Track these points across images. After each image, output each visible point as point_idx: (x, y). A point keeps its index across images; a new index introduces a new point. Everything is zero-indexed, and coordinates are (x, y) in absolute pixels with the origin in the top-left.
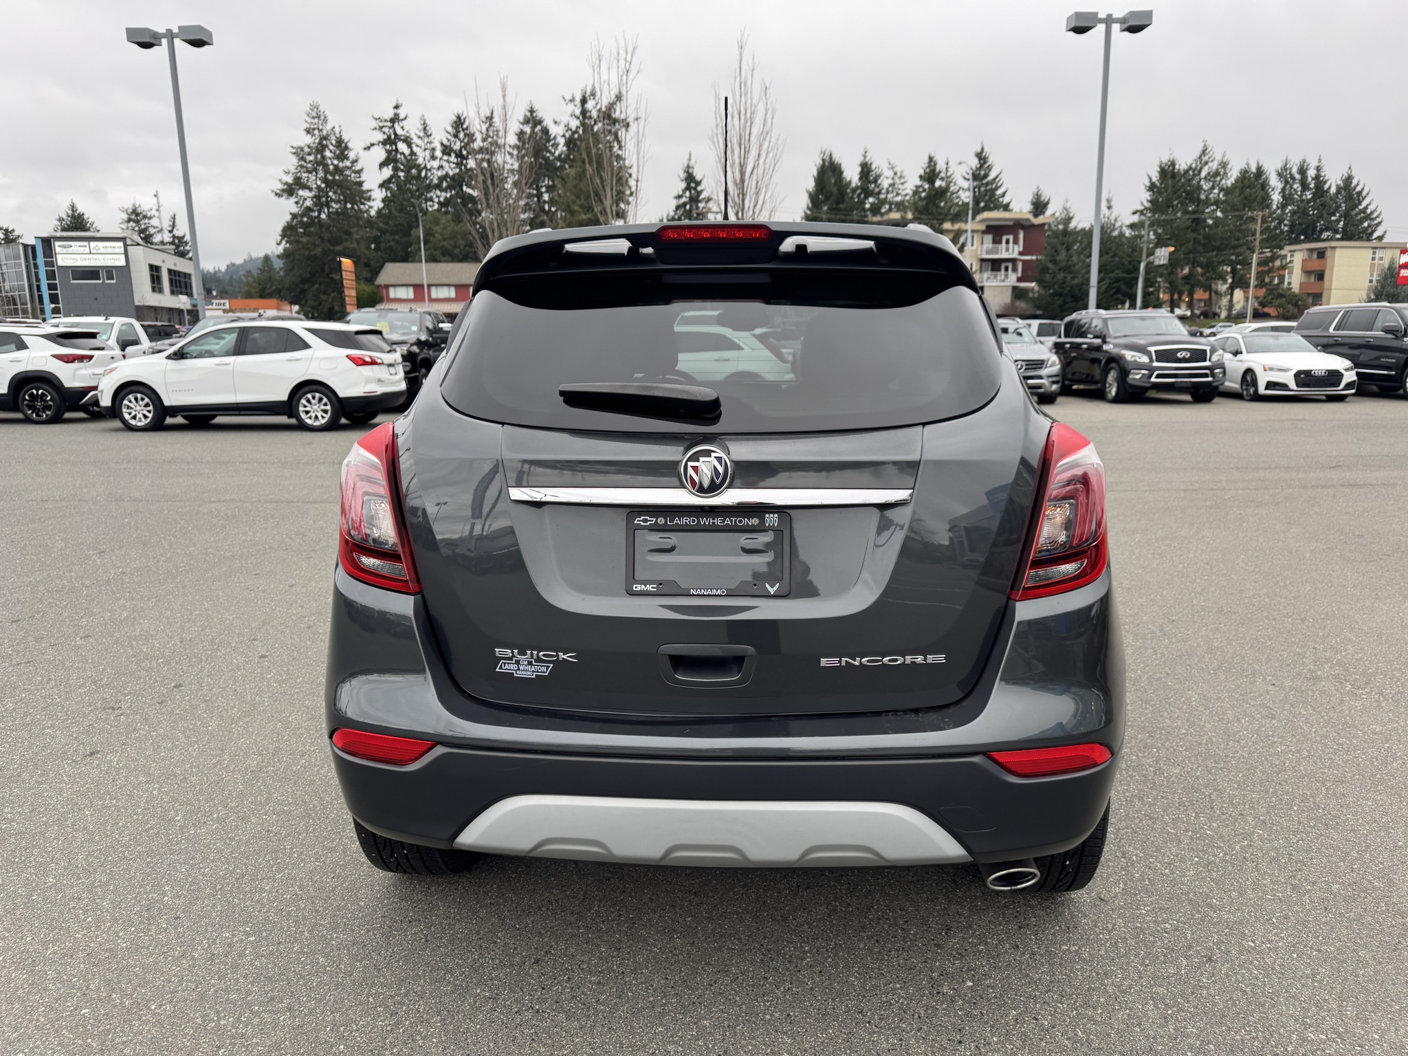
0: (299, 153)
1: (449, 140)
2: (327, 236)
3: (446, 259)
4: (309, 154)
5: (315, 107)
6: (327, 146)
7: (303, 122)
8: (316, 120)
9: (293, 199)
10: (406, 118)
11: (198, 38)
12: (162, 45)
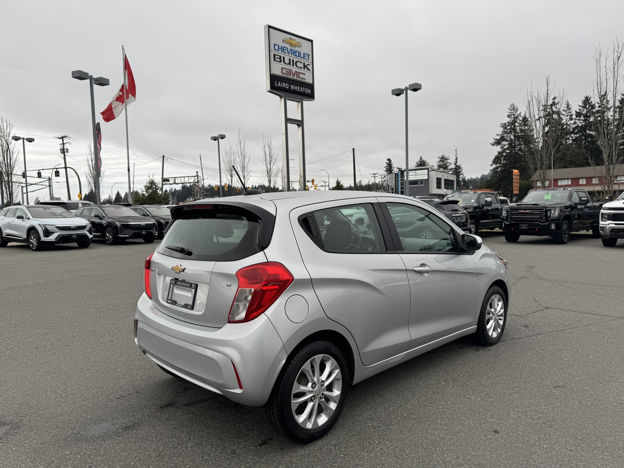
0: (504, 126)
1: (580, 110)
2: (513, 160)
3: (571, 166)
4: (508, 126)
5: (513, 105)
6: (516, 121)
7: (507, 112)
8: (513, 111)
9: (499, 146)
10: (558, 103)
11: (416, 88)
12: (403, 93)
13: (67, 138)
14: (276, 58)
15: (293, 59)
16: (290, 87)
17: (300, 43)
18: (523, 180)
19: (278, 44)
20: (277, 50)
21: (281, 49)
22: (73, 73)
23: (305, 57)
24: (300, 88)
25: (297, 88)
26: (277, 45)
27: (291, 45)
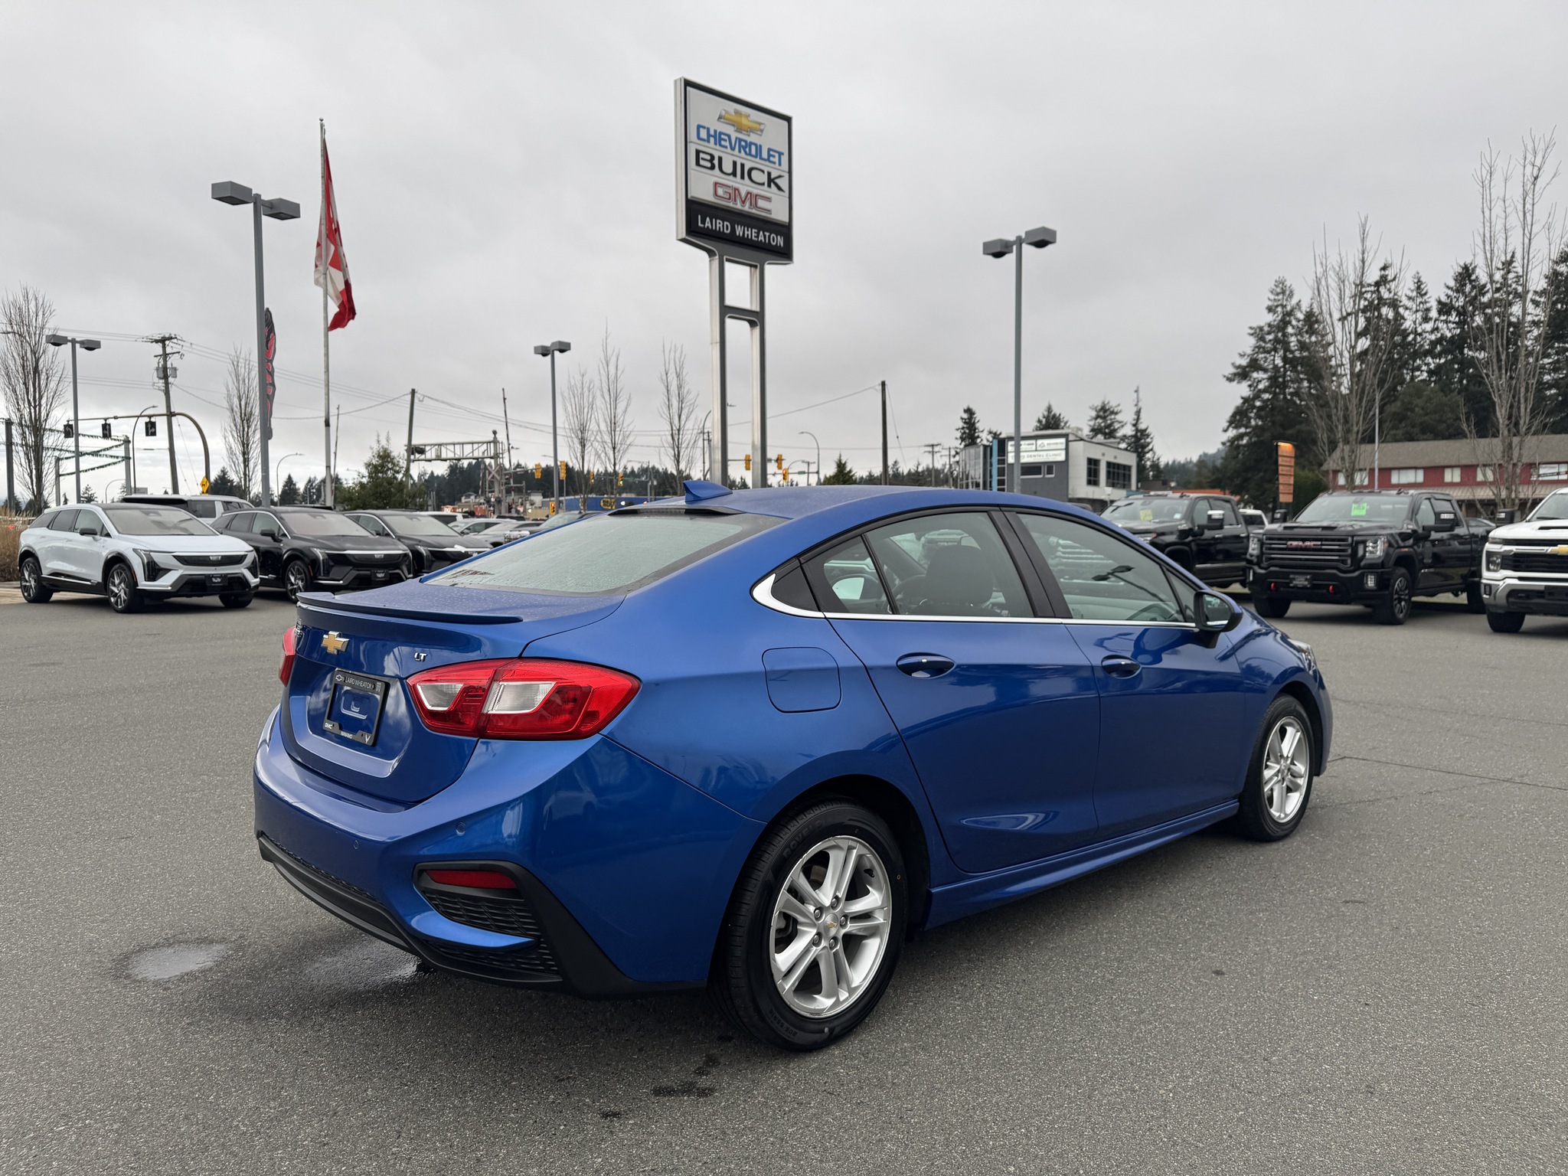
0: (1259, 333)
1: (1448, 296)
2: (1279, 418)
3: (1425, 437)
4: (1269, 333)
5: (1281, 283)
6: (1289, 322)
7: (1265, 299)
8: (1281, 297)
9: (1245, 384)
10: (1394, 279)
11: (1042, 240)
12: (1011, 252)
13: (175, 340)
14: (703, 159)
15: (744, 161)
16: (733, 230)
17: (760, 124)
18: (1304, 468)
19: (707, 126)
20: (703, 140)
21: (715, 137)
22: (215, 187)
23: (772, 159)
24: (758, 234)
25: (751, 233)
26: (704, 127)
27: (739, 130)
